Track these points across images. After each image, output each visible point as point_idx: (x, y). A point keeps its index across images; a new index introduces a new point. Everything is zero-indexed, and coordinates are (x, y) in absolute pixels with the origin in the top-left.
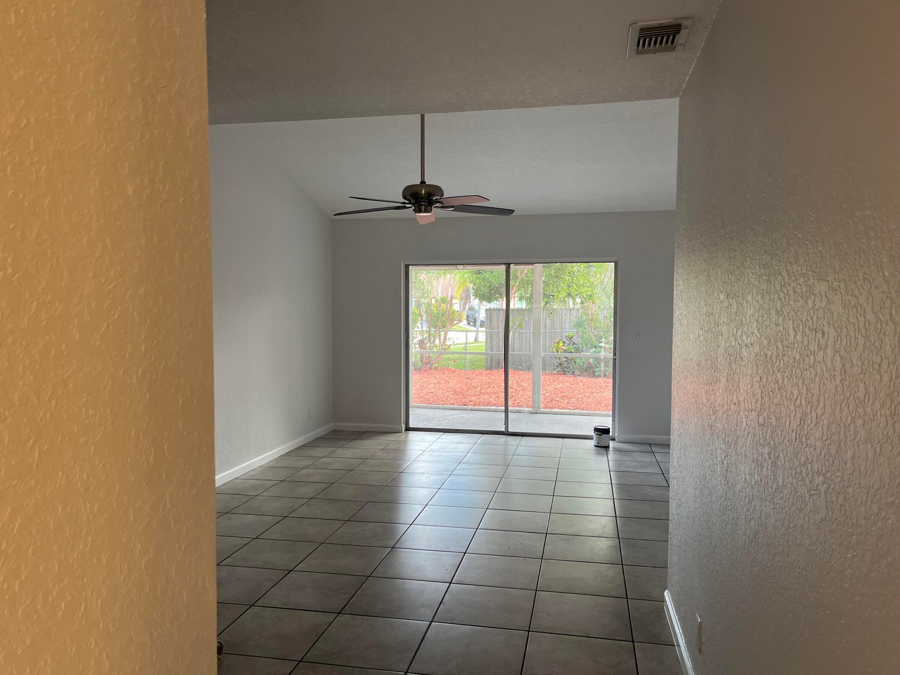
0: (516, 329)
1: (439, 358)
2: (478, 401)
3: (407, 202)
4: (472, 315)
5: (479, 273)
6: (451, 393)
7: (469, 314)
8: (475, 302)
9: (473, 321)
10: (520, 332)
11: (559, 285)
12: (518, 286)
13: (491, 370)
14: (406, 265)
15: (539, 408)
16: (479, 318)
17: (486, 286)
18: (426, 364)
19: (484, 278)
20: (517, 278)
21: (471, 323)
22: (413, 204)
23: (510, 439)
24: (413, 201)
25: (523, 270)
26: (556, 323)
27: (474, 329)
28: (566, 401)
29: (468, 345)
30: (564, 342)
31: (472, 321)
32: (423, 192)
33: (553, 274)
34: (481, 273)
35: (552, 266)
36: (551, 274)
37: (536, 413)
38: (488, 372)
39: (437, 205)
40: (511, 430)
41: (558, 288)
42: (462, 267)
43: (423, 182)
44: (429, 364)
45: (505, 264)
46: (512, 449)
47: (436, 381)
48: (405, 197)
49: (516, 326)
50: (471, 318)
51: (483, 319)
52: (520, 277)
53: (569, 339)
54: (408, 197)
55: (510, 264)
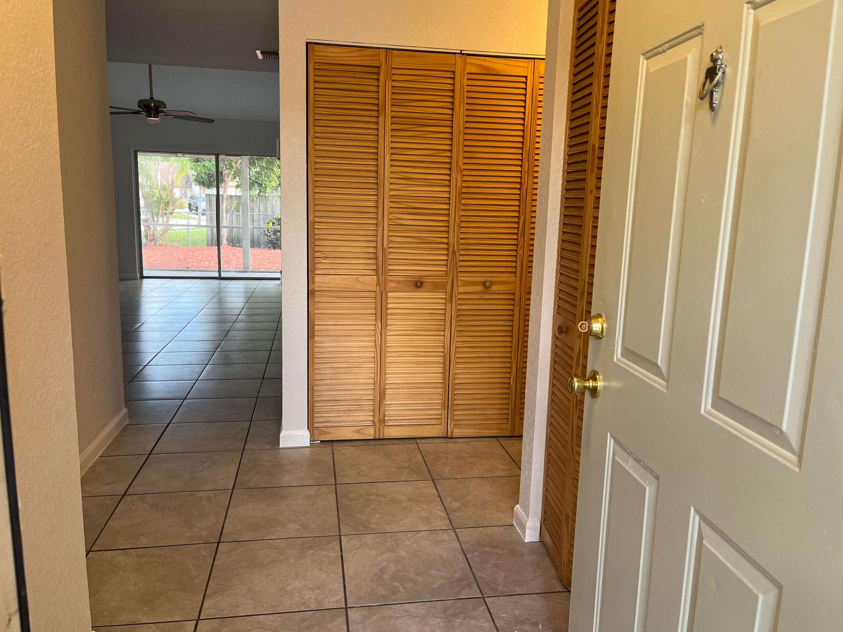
0: (232, 212)
1: (163, 236)
2: (199, 266)
3: (142, 110)
4: (194, 204)
5: (197, 161)
6: (176, 260)
7: (192, 203)
8: (197, 189)
9: (195, 209)
10: (237, 215)
11: (270, 176)
12: (233, 174)
13: (212, 246)
14: (135, 151)
15: (248, 268)
16: (200, 206)
17: (205, 173)
18: (151, 241)
19: (204, 166)
20: (232, 167)
21: (194, 211)
22: (145, 112)
23: (223, 282)
24: (145, 110)
25: (237, 160)
26: (268, 208)
27: (197, 217)
28: (271, 265)
29: (190, 230)
30: (273, 223)
31: (193, 208)
32: (152, 105)
33: (265, 166)
34: (200, 161)
35: (264, 159)
36: (263, 166)
37: (246, 272)
38: (209, 248)
39: (163, 114)
40: (223, 275)
41: (269, 178)
42: (181, 155)
43: (152, 98)
44: (154, 241)
45: (215, 154)
46: (223, 286)
47: (161, 253)
48: (139, 107)
49: (232, 209)
50: (193, 207)
51: (204, 208)
52: (235, 166)
53: (277, 221)
54: (142, 107)
55: (218, 155)
